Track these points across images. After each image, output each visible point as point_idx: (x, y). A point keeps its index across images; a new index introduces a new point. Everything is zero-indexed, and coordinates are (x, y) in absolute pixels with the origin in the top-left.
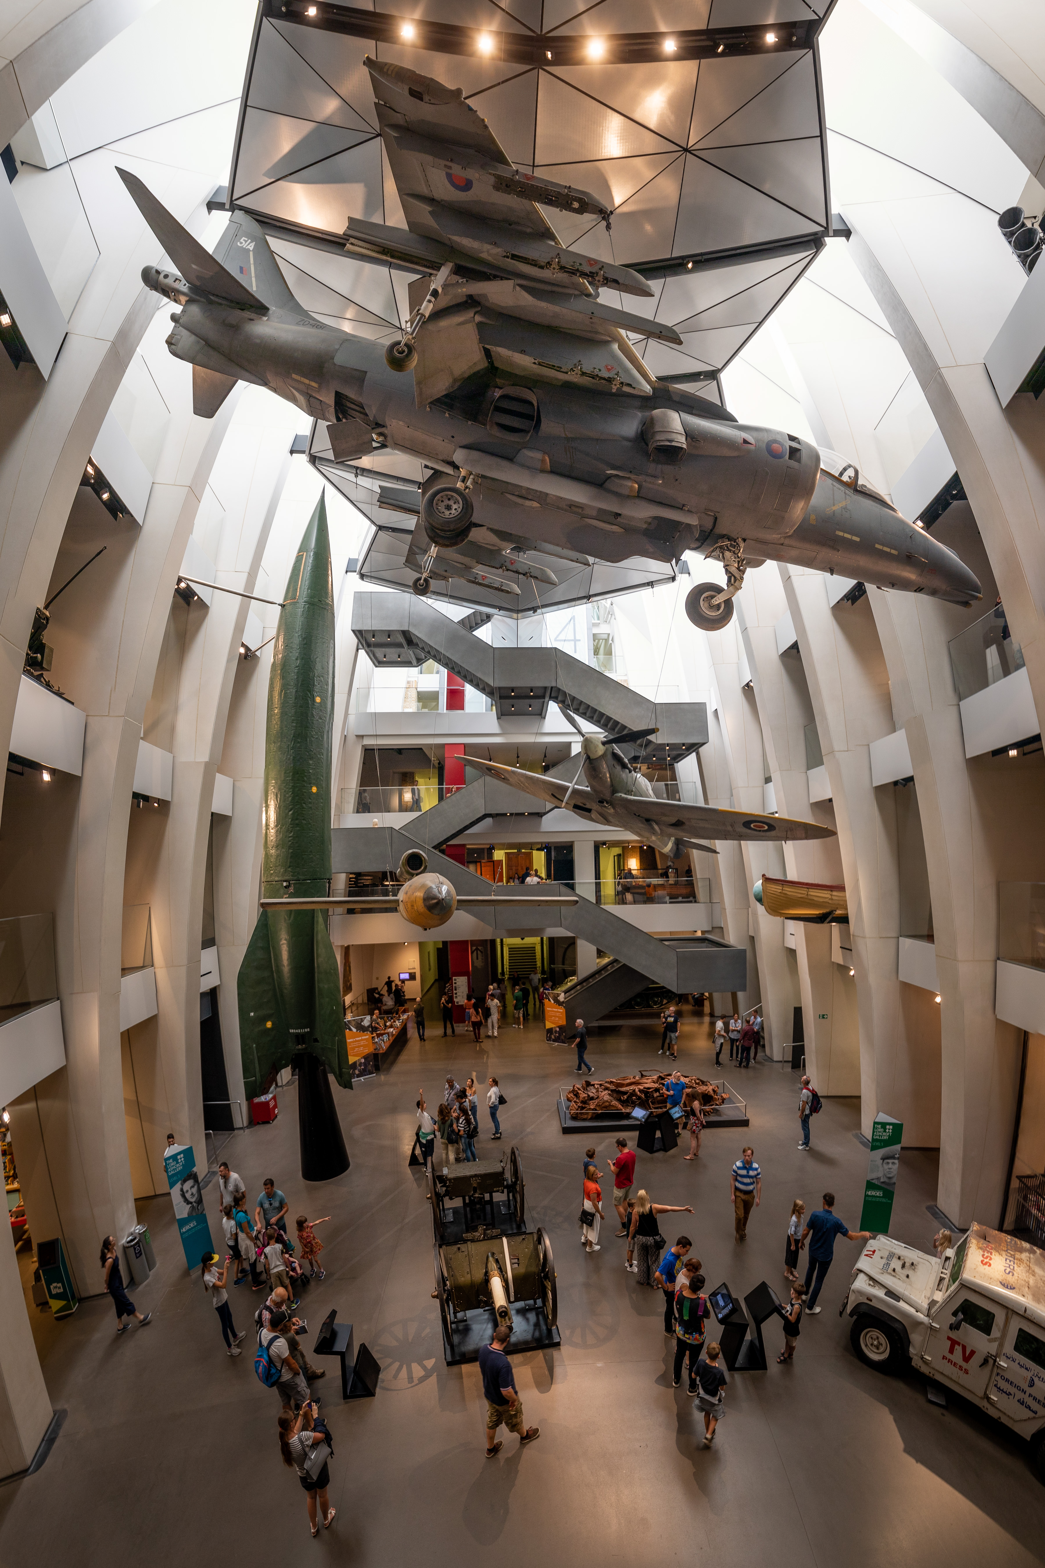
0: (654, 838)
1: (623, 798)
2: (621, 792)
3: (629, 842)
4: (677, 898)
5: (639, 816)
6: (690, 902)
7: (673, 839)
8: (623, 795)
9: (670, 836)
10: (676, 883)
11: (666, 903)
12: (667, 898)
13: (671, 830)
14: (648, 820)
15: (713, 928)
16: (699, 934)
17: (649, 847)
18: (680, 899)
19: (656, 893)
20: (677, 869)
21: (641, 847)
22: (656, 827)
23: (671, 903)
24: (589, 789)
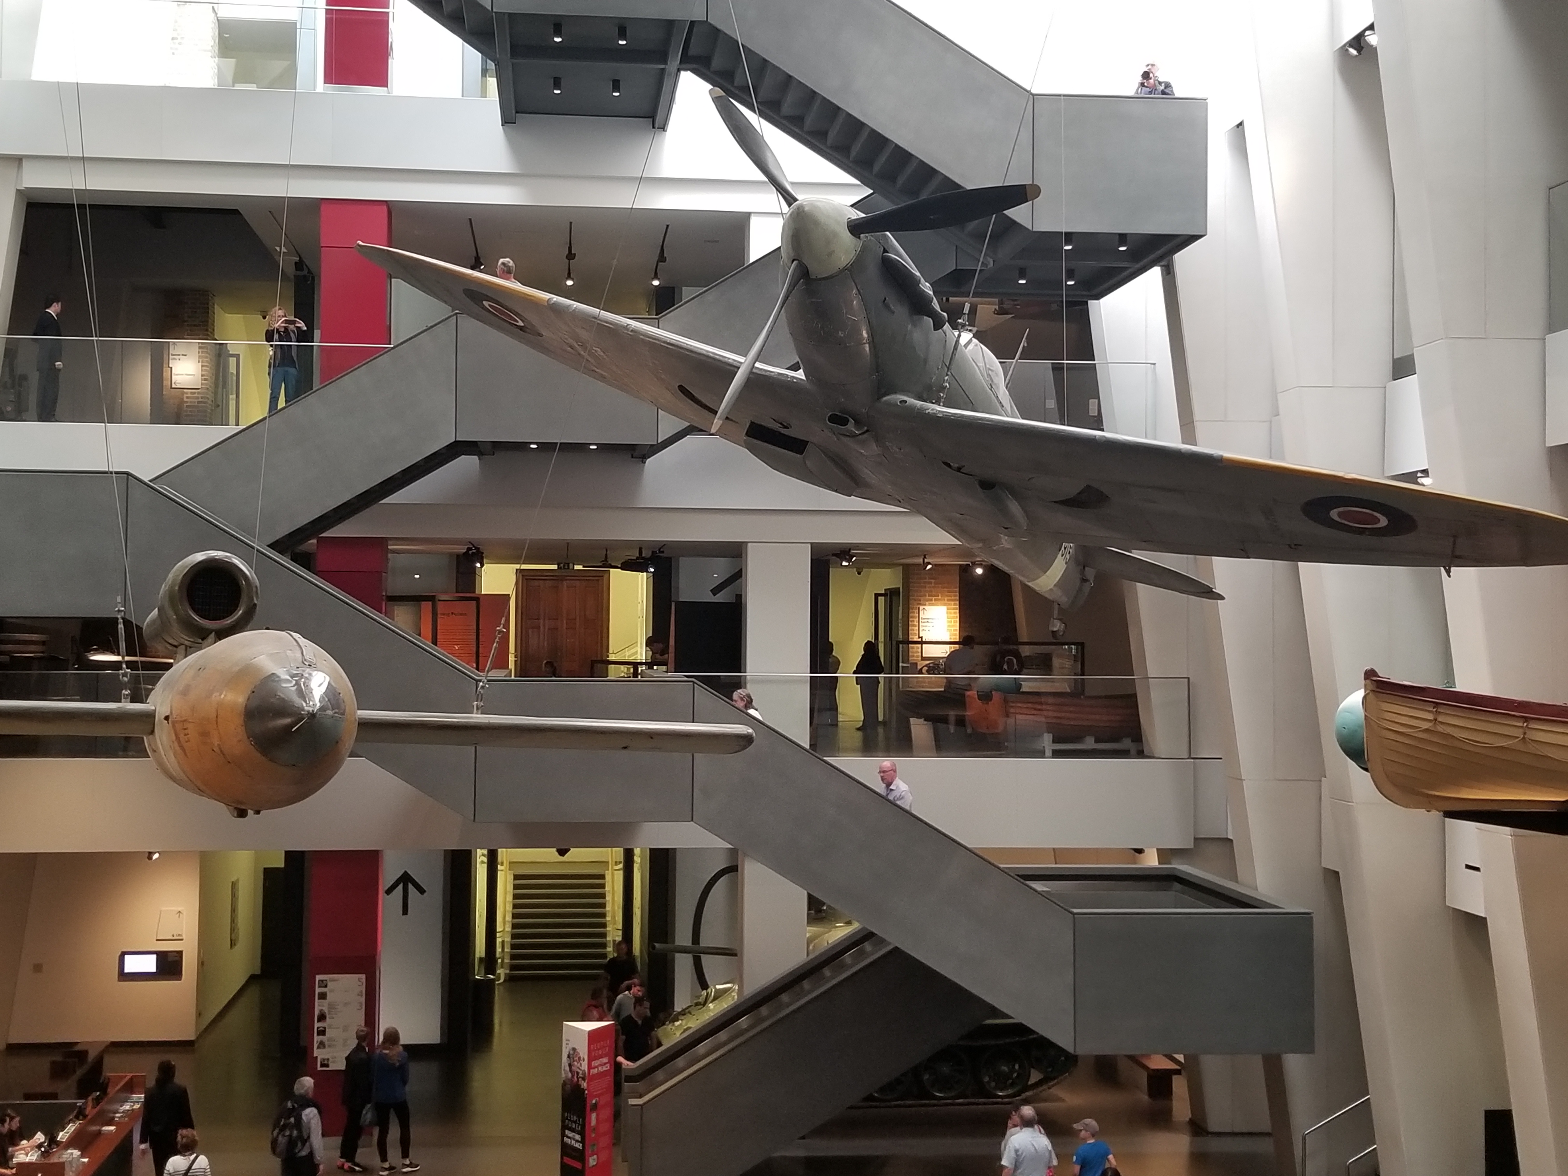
0: (1006, 542)
1: (912, 408)
2: (904, 391)
3: (924, 551)
4: (1078, 739)
5: (959, 470)
6: (1123, 754)
7: (1069, 547)
8: (911, 401)
9: (1058, 538)
10: (1078, 691)
11: (1041, 754)
12: (1047, 741)
13: (1063, 519)
14: (987, 485)
15: (1196, 839)
16: (1151, 860)
17: (991, 569)
18: (1089, 743)
19: (1011, 721)
20: (1081, 645)
21: (965, 570)
22: (1014, 507)
23: (1057, 754)
24: (800, 374)
